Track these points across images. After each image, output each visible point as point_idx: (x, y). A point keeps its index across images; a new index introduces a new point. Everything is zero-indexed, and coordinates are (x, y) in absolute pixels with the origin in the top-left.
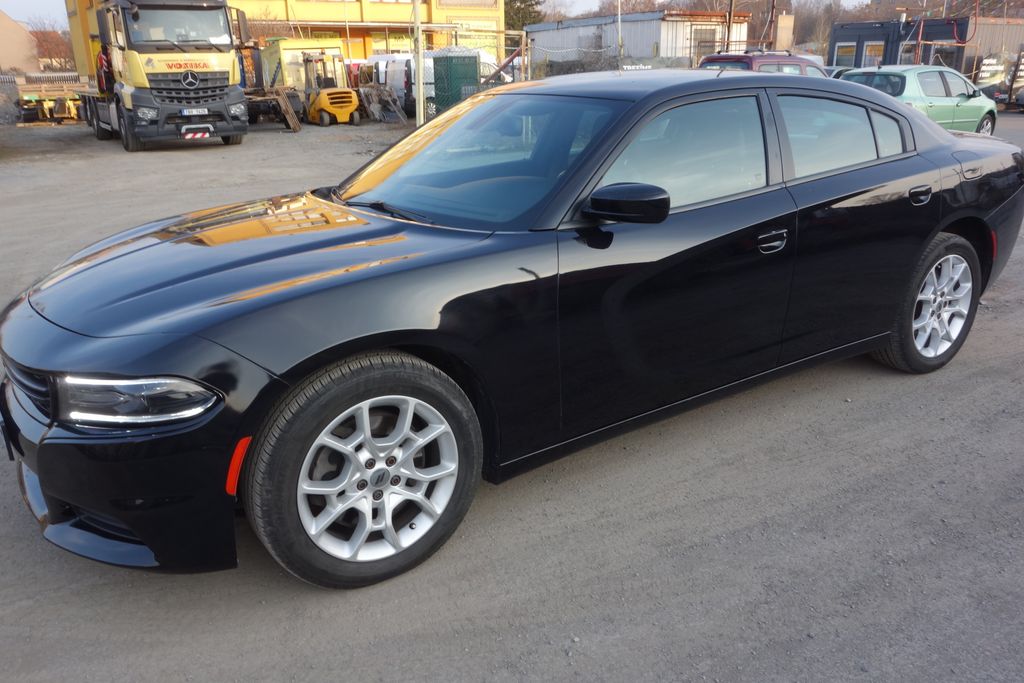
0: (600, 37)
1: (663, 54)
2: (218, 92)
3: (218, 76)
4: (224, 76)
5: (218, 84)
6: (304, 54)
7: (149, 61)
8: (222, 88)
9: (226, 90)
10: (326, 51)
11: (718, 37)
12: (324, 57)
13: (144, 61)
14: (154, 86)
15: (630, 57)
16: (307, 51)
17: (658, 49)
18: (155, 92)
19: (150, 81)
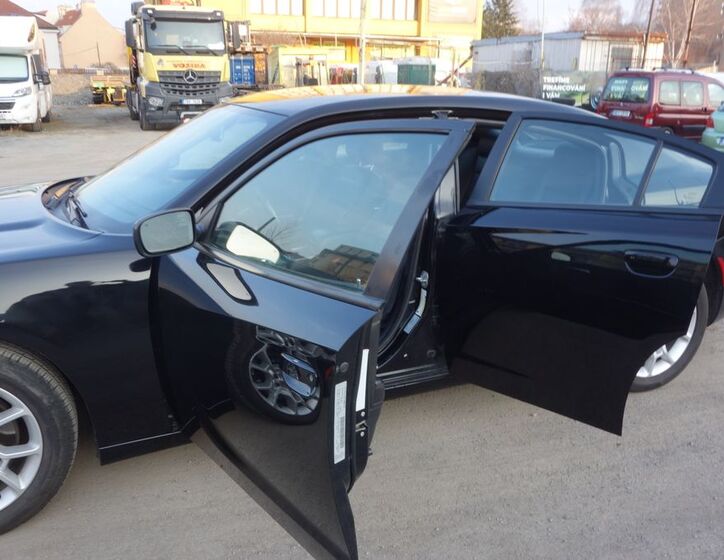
0: (530, 52)
1: (582, 68)
2: (211, 87)
3: (212, 75)
4: (217, 75)
5: (212, 81)
6: (297, 59)
7: (160, 61)
8: (214, 84)
9: (218, 86)
10: (315, 57)
11: (635, 54)
12: (311, 62)
13: (157, 60)
14: (162, 80)
15: (549, 70)
16: (299, 57)
17: (577, 64)
18: (163, 86)
19: (160, 76)
